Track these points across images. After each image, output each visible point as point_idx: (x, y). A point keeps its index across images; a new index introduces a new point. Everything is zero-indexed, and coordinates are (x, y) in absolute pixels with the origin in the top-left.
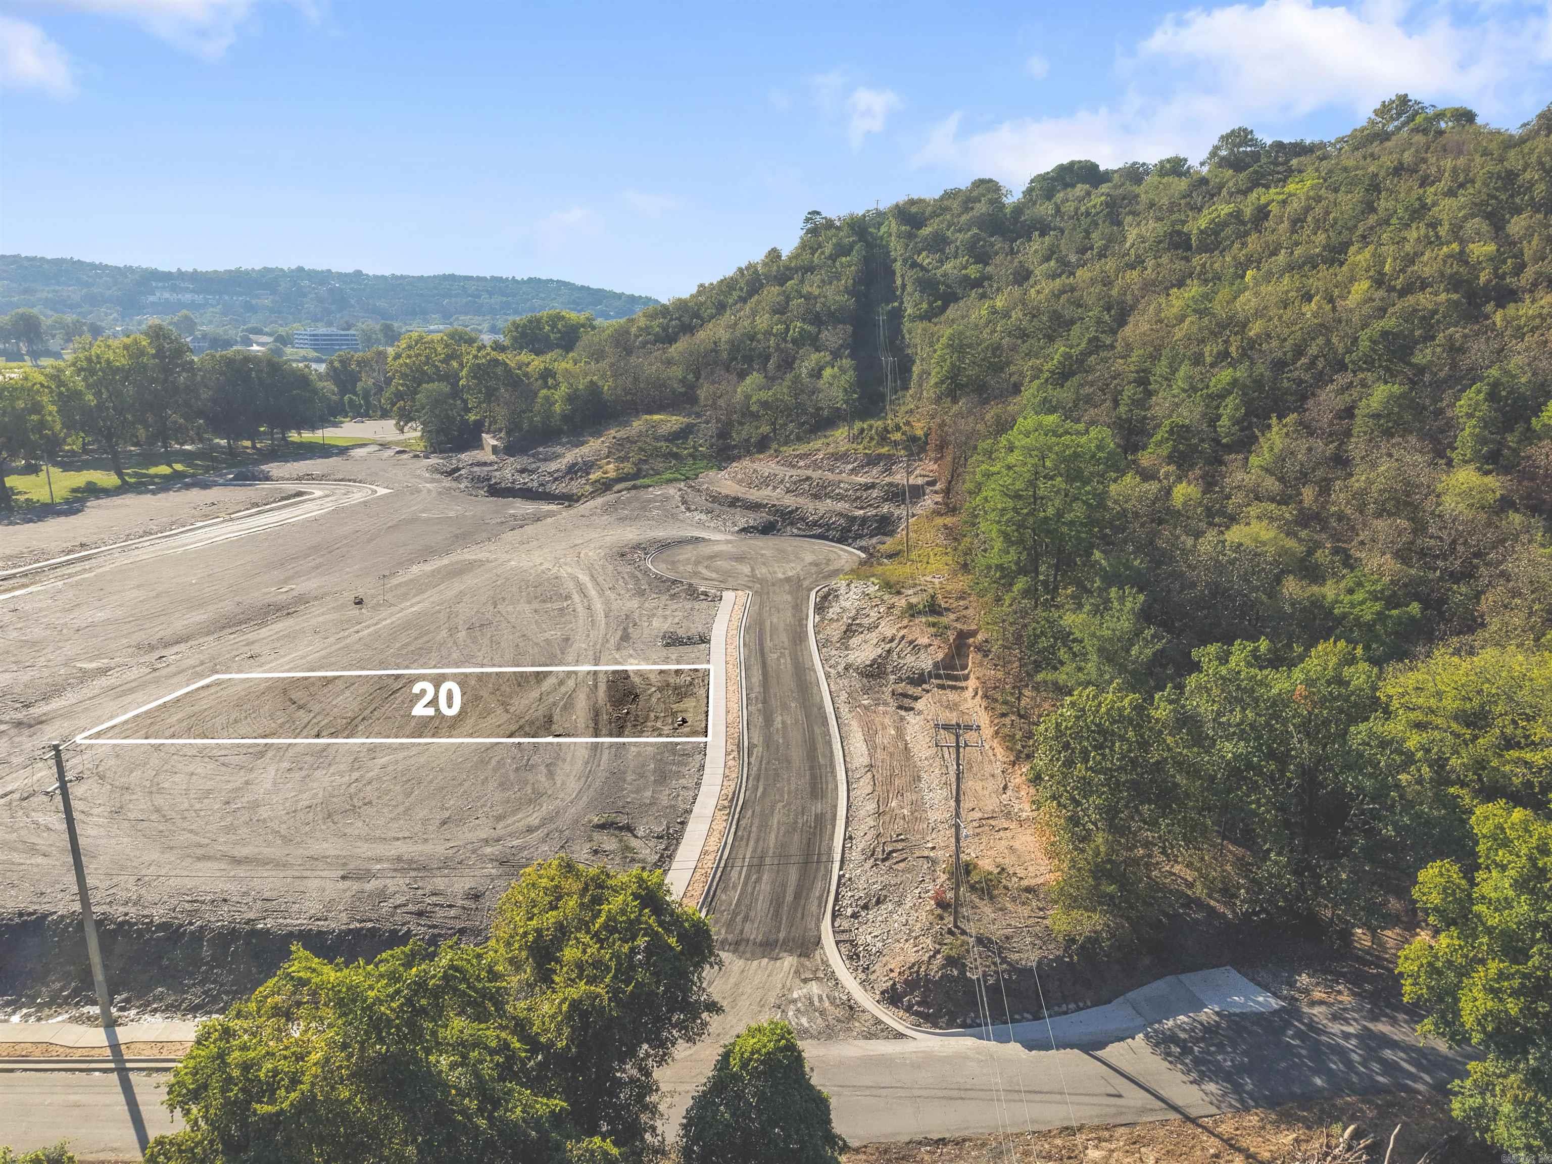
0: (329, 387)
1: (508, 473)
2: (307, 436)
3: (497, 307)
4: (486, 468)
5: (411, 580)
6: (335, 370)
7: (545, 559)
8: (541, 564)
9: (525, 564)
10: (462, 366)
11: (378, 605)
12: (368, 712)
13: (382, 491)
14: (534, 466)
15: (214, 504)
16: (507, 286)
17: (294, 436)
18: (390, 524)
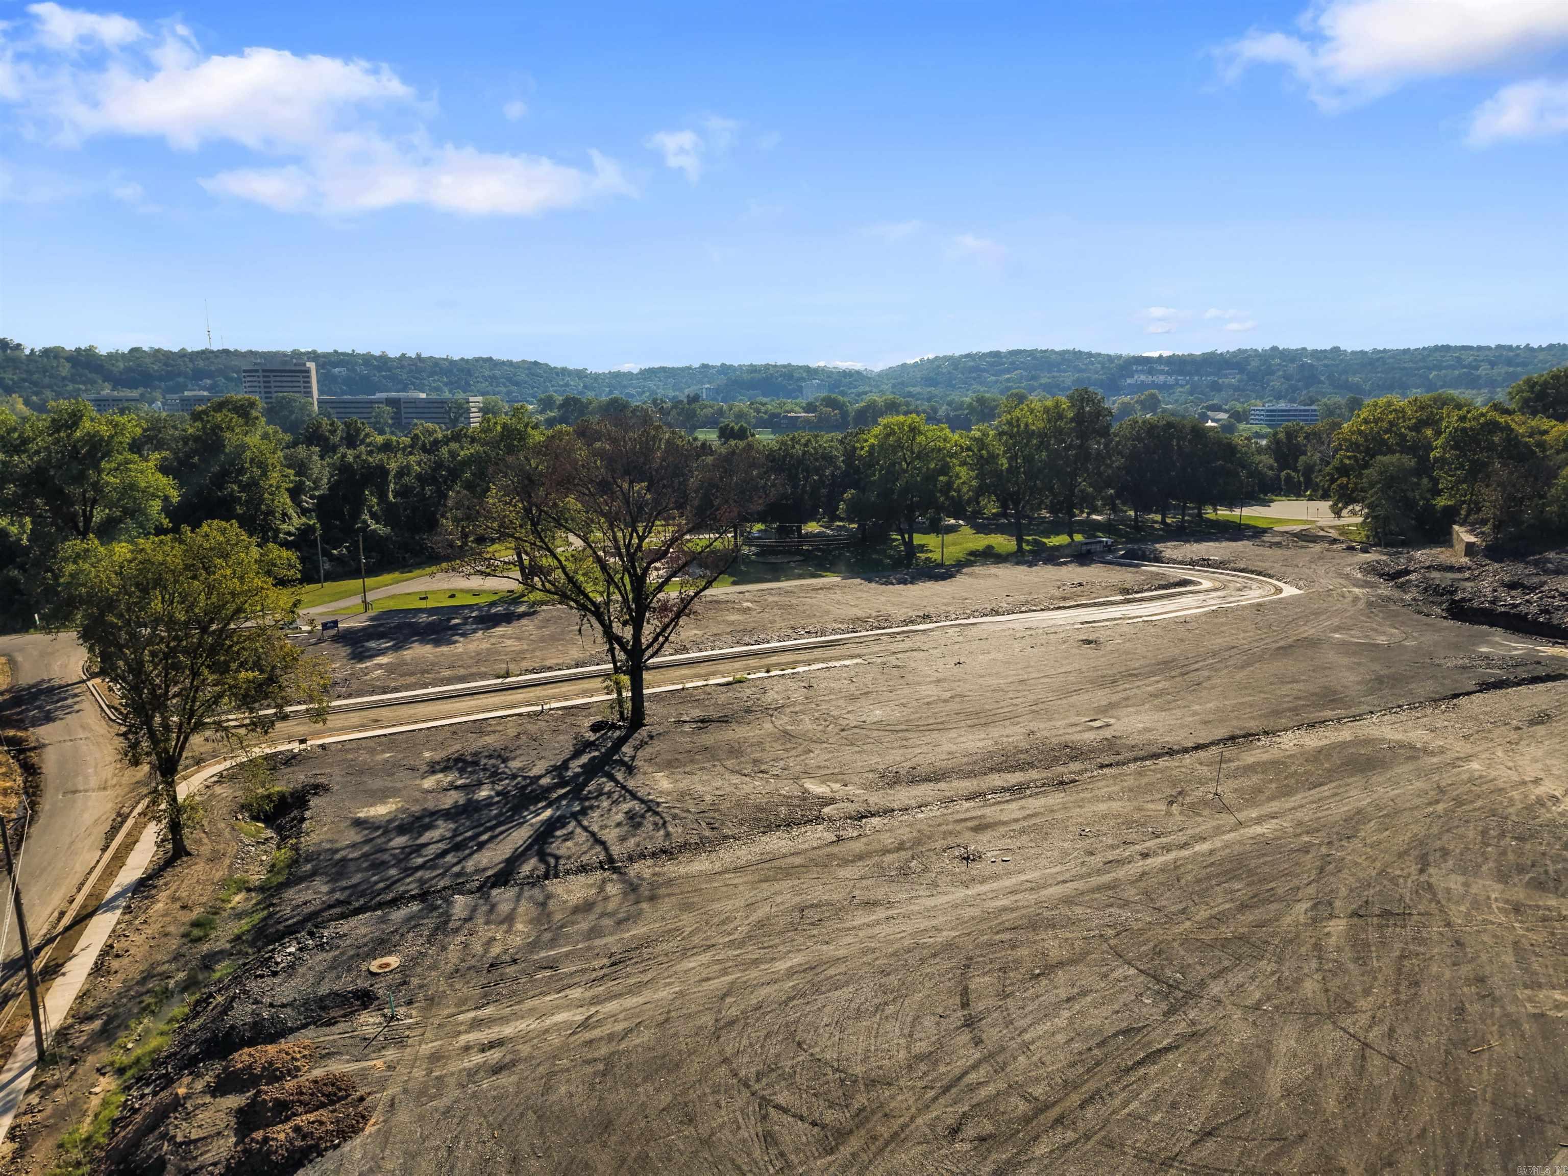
0: (1267, 460)
1: (1486, 586)
2: (1223, 513)
3: (1500, 379)
4: (1450, 575)
5: (1274, 763)
6: (1278, 442)
7: (1548, 770)
8: (1537, 781)
9: (1503, 774)
10: (1438, 433)
11: (1205, 803)
12: (1075, 1098)
13: (1289, 591)
14: (1535, 580)
15: (1080, 584)
16: (1518, 355)
17: (1209, 513)
18: (1282, 643)
